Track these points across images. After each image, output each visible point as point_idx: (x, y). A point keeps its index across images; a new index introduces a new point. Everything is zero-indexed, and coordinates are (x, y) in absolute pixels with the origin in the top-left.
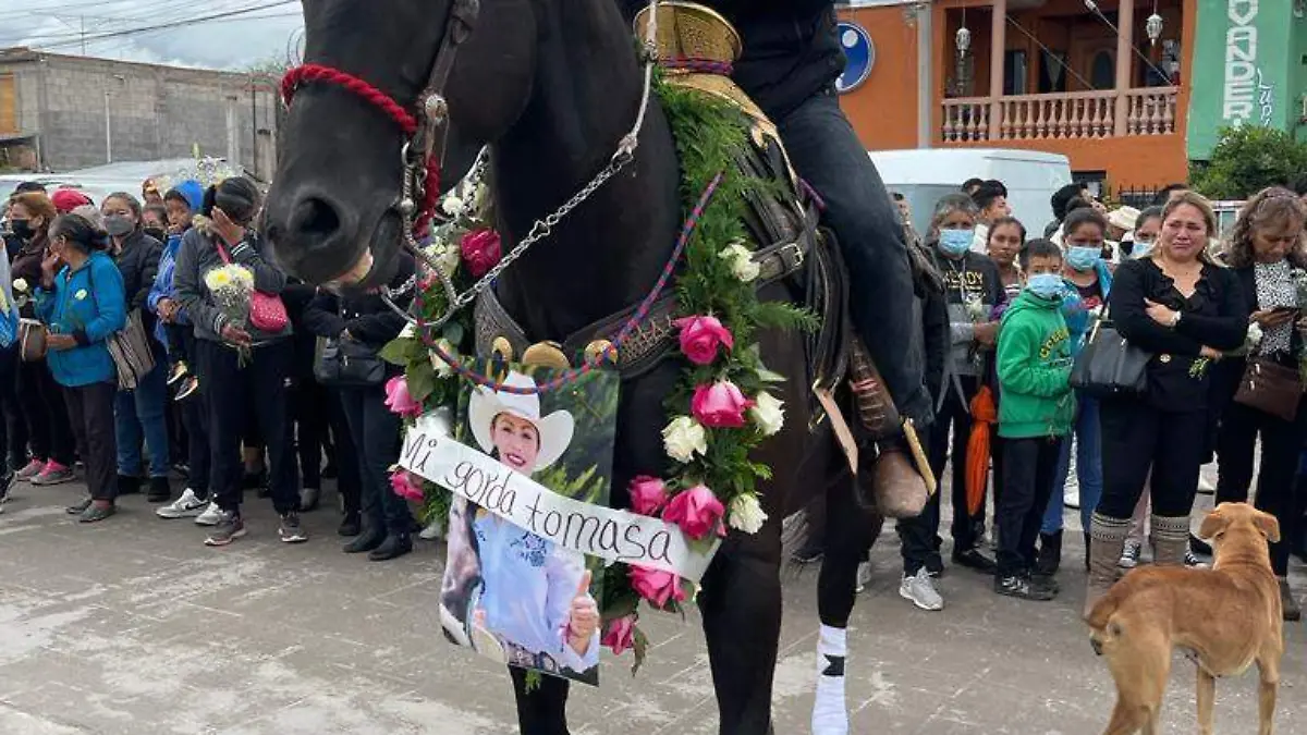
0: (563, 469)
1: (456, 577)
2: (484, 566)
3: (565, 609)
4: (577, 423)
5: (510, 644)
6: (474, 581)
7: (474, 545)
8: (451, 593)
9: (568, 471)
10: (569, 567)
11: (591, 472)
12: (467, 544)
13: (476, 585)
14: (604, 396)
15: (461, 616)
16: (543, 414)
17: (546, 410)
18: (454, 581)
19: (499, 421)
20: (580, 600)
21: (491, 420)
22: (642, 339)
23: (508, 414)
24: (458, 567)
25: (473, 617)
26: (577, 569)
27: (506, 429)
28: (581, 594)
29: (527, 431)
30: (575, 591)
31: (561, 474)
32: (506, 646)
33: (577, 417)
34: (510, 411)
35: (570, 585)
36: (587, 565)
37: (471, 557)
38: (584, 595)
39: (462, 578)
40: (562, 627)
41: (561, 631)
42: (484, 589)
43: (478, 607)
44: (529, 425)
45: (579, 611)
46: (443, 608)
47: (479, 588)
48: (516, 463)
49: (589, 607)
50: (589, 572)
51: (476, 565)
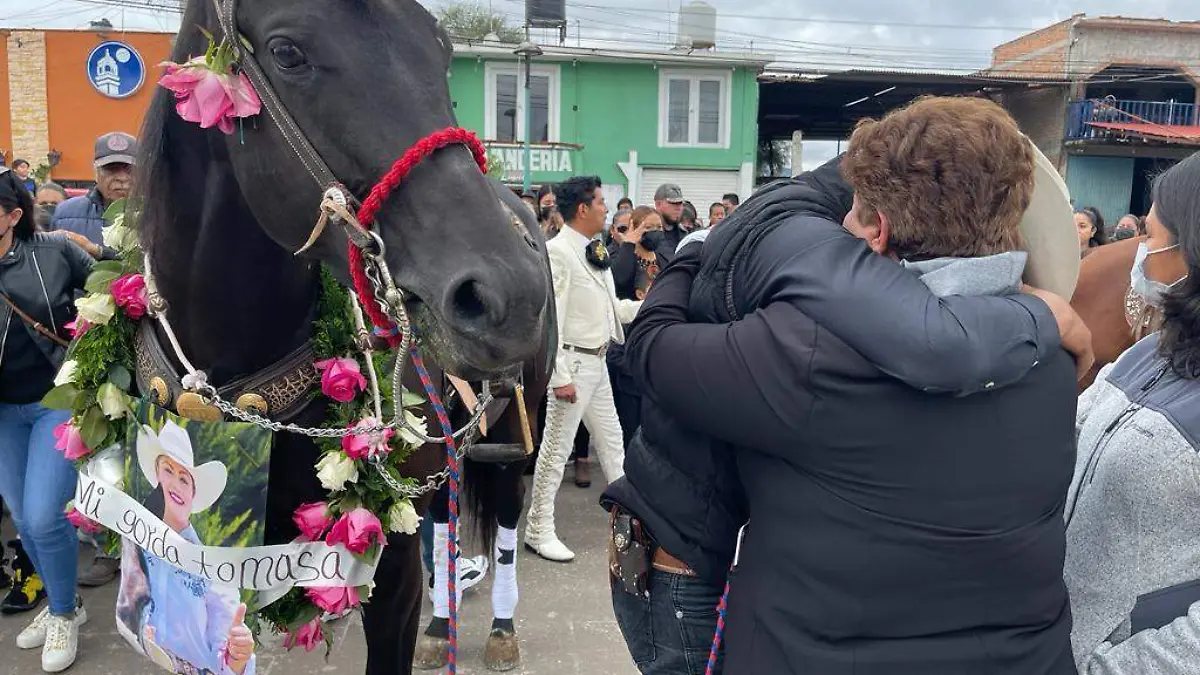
0: (218, 514)
1: (129, 594)
2: (153, 587)
3: (223, 636)
4: (231, 472)
5: (177, 658)
6: (144, 600)
7: (144, 568)
8: (126, 608)
9: (223, 516)
10: (225, 601)
11: (245, 516)
12: (137, 567)
13: (147, 603)
14: (257, 445)
15: (135, 629)
16: (197, 463)
17: (199, 460)
18: (127, 600)
19: (161, 461)
20: (236, 629)
21: (154, 459)
22: (290, 388)
23: (168, 457)
24: (131, 586)
25: (145, 631)
26: (232, 602)
27: (167, 470)
28: (238, 623)
29: (185, 476)
30: (232, 622)
31: (216, 518)
32: (175, 661)
33: (229, 467)
34: (169, 455)
35: (226, 616)
36: (242, 599)
37: (141, 578)
38: (240, 624)
39: (134, 597)
40: (221, 650)
41: (220, 654)
42: (153, 607)
43: (149, 623)
44: (184, 471)
45: (237, 638)
46: (118, 620)
47: (149, 607)
48: (176, 501)
49: (245, 635)
50: (244, 605)
51: (146, 586)
